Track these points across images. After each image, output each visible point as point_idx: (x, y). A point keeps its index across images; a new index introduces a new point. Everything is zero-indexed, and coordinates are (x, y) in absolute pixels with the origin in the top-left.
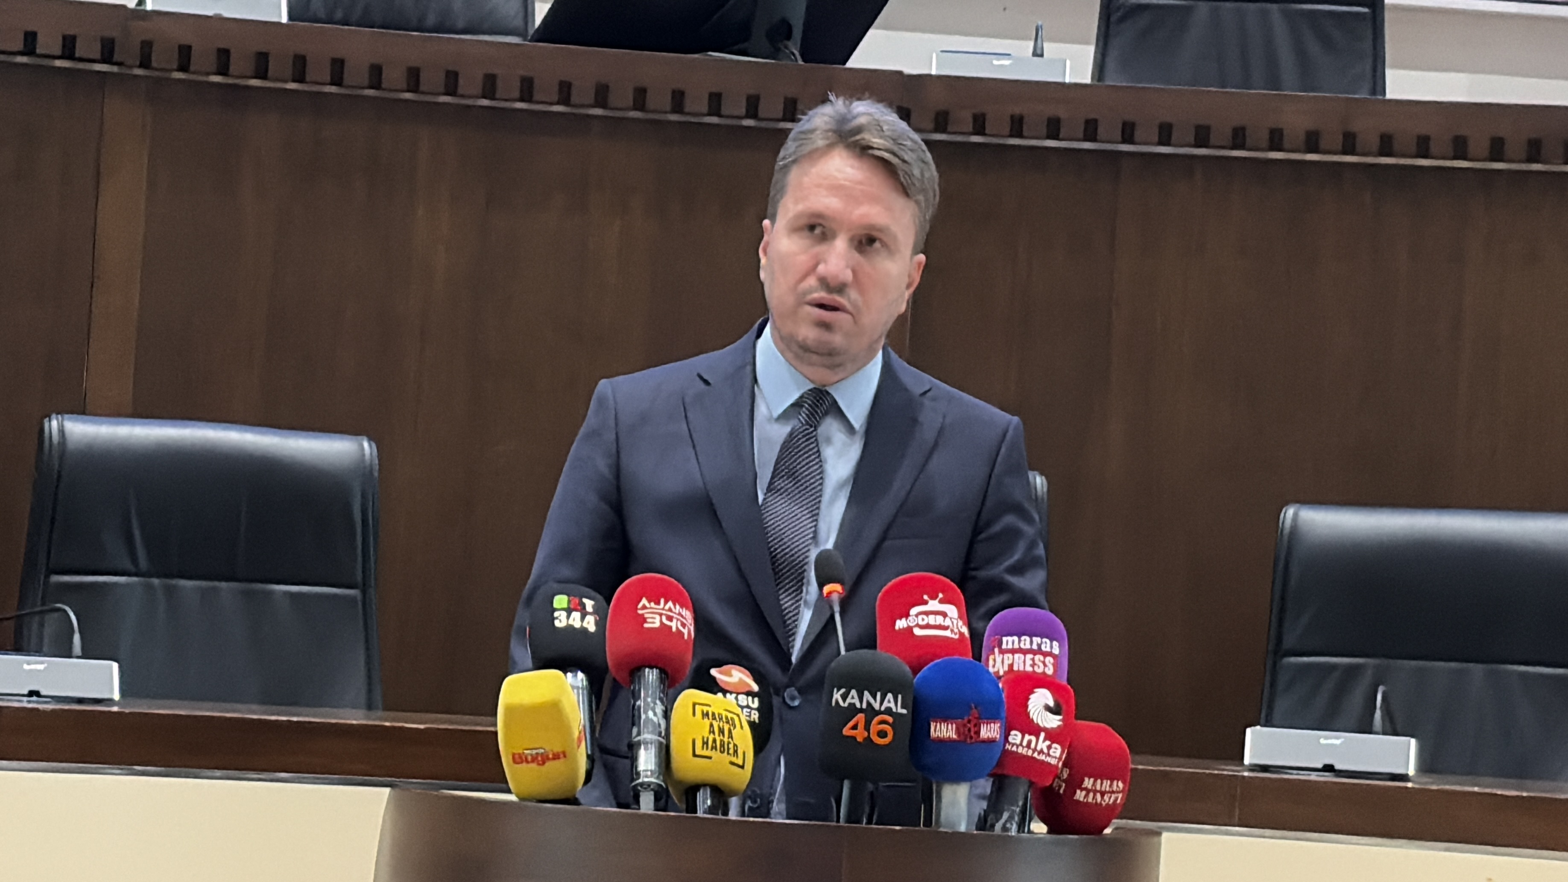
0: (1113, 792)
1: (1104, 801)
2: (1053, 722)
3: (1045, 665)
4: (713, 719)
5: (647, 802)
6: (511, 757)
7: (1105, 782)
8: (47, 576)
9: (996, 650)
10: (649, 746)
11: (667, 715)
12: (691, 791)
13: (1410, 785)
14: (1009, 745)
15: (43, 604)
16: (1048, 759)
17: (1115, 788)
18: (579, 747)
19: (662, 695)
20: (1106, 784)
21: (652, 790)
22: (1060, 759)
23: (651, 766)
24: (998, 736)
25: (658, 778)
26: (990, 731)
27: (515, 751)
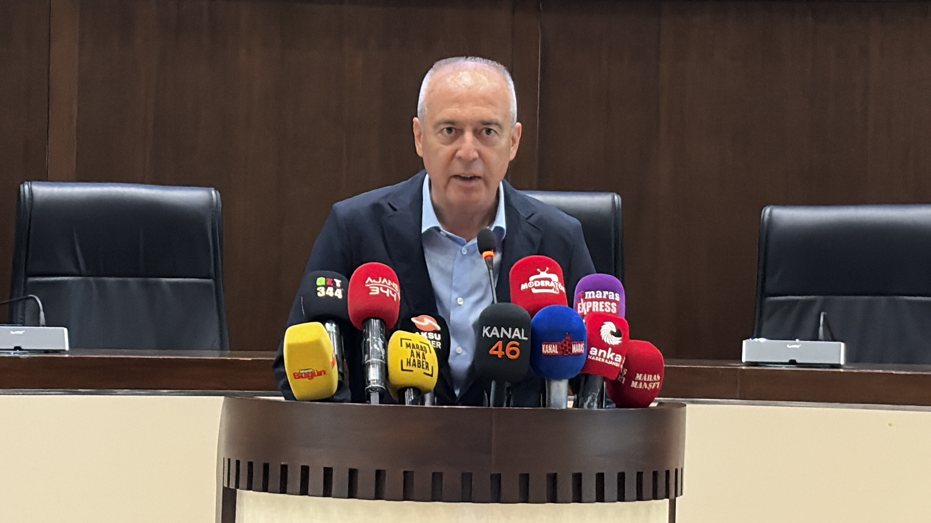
0: (654, 382)
1: (649, 387)
2: (616, 341)
3: (611, 308)
4: (412, 348)
5: (375, 399)
6: (293, 375)
7: (649, 376)
8: (26, 279)
9: (582, 300)
10: (375, 365)
11: (385, 347)
12: (401, 391)
13: (842, 370)
14: (590, 356)
15: (24, 295)
16: (614, 364)
17: (655, 379)
18: (333, 368)
19: (382, 335)
20: (650, 376)
21: (378, 391)
22: (621, 363)
23: (377, 377)
24: (583, 351)
25: (381, 384)
26: (578, 348)
27: (295, 372)
